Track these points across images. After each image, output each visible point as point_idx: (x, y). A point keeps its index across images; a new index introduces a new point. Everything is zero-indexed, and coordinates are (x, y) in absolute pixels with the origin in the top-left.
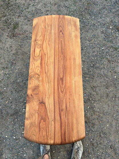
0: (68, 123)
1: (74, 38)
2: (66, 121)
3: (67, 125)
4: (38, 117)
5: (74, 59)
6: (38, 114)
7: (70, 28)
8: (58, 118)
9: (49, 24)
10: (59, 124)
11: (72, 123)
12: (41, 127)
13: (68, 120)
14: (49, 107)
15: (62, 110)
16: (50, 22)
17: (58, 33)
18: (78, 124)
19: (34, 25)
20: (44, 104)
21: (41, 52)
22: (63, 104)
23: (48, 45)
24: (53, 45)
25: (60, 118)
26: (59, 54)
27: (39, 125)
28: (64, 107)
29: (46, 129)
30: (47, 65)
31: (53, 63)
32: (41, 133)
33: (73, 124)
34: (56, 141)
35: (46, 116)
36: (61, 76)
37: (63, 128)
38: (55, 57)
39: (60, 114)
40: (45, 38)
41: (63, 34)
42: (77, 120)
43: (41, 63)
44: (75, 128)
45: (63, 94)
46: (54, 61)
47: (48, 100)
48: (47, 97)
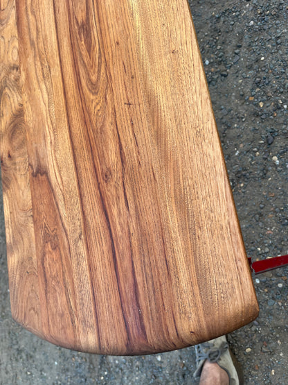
0: (143, 234)
2: (133, 224)
3: (141, 248)
4: (36, 235)
6: (35, 222)
8: (96, 219)
10: (105, 248)
11: (162, 229)
12: (48, 275)
13: (138, 218)
15: (107, 176)
18: (191, 228)
20: (45, 173)
22: (107, 146)
25: (103, 216)
28: (112, 157)
29: (64, 280)
32: (51, 301)
33: (167, 236)
35: (57, 224)
39: (102, 199)
44: (183, 259)
45: (101, 94)
47: (55, 151)
48: (49, 141)
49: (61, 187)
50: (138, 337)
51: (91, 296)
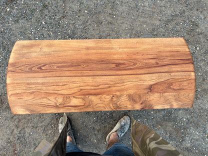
0: (171, 56)
1: (53, 49)
2: (169, 58)
3: (174, 57)
5: (87, 48)
7: (34, 55)
8: (166, 69)
9: (25, 88)
11: (170, 52)
13: (167, 57)
14: (155, 80)
16: (20, 86)
17: (43, 72)
18: (170, 45)
19: (28, 113)
20: (151, 86)
21: (77, 97)
22: (150, 63)
23: (65, 87)
24: (64, 79)
26: (79, 69)
27: (176, 90)
28: (153, 61)
30: (98, 86)
31: (94, 78)
32: (186, 88)
33: (172, 51)
34: (192, 70)
35: (166, 83)
36: (114, 66)
37: (177, 62)
38: (85, 75)
39: (162, 66)
40: (52, 92)
41: (46, 65)
42: (166, 47)
43: (95, 94)
44: (176, 48)
46: (91, 77)
51: (183, 72)
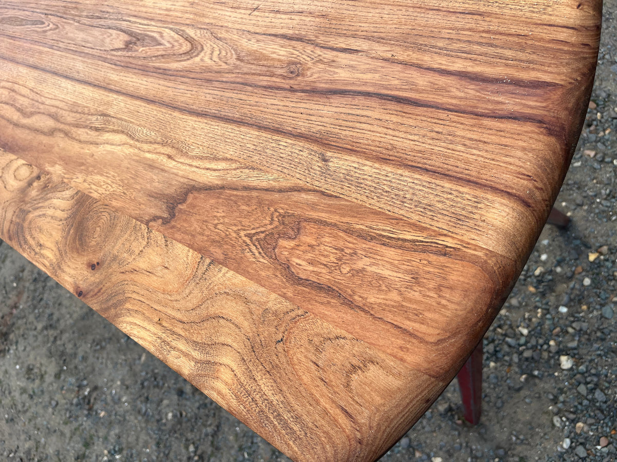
3: (419, 49)
12: (325, 277)
13: (380, 39)
14: (222, 165)
15: (294, 71)
20: (192, 189)
22: (263, 57)
27: (298, 281)
28: (281, 53)
34: (507, 179)
35: (272, 203)
36: (119, 41)
43: (6, 147)
47: (185, 154)
48: (165, 159)
49: (234, 166)
50: (546, 100)
51: (426, 178)
